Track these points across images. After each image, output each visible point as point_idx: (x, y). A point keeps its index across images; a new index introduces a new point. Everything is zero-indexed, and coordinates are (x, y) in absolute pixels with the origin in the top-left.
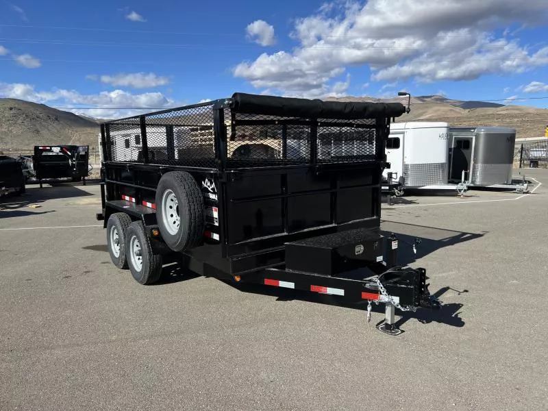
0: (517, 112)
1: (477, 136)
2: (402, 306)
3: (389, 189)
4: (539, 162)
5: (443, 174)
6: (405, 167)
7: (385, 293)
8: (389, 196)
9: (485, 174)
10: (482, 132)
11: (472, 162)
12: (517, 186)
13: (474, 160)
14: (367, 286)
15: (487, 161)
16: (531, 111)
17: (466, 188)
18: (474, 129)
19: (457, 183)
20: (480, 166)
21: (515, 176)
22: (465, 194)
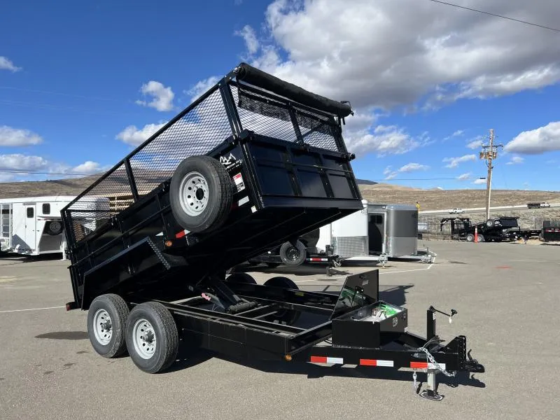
0: (389, 189)
1: (388, 212)
2: (448, 372)
3: (329, 261)
4: (423, 235)
5: (365, 246)
6: (333, 239)
7: (434, 361)
8: (327, 267)
9: (396, 246)
10: (392, 209)
11: (385, 235)
12: (423, 257)
13: (387, 234)
14: (416, 355)
15: (397, 234)
16: (399, 189)
17: (386, 259)
18: (386, 206)
19: (379, 255)
20: (391, 238)
21: (420, 248)
22: (386, 265)
